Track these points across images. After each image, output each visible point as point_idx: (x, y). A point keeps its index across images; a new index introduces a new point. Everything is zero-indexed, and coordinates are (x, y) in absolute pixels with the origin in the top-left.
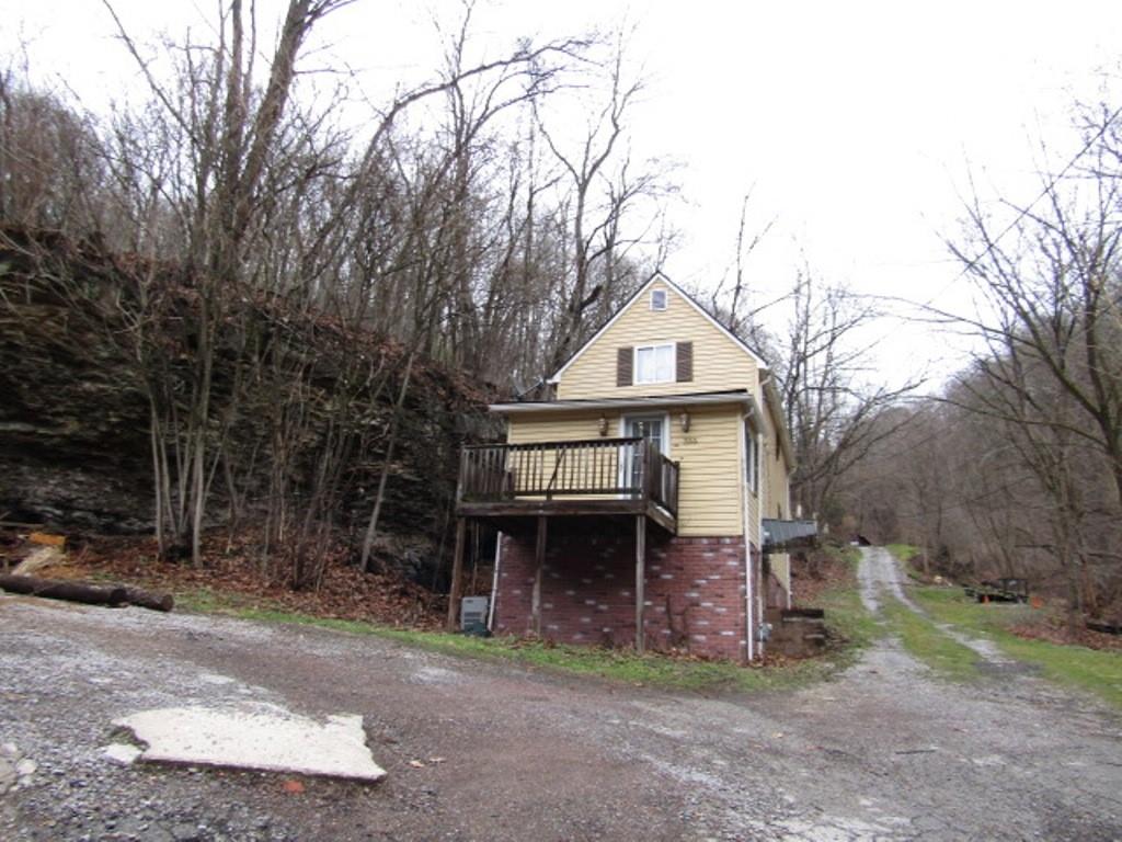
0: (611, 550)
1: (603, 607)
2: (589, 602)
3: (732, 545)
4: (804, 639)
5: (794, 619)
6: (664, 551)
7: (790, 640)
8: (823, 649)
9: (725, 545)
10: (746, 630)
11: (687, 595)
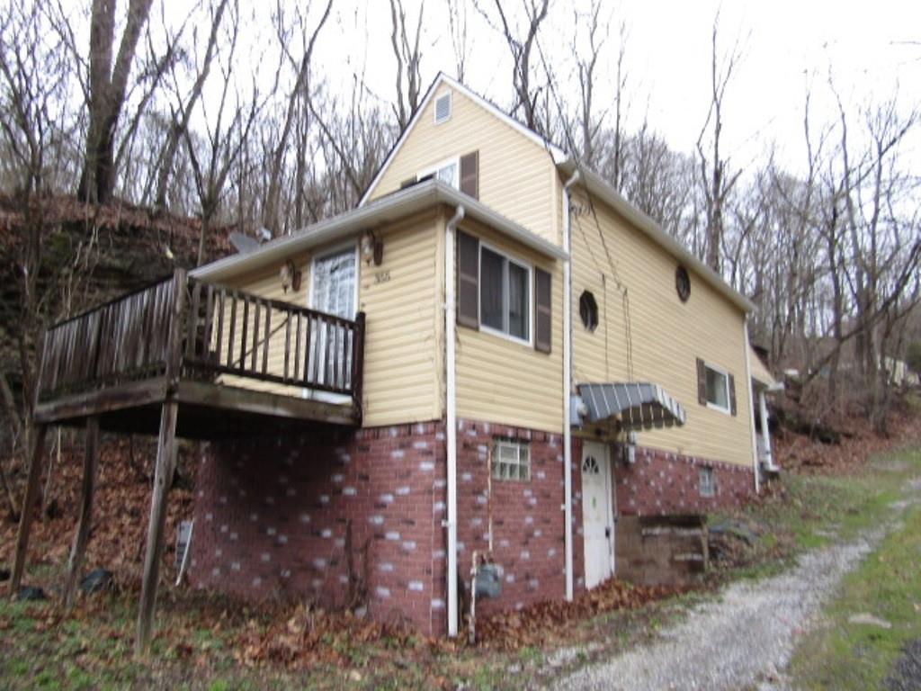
0: (295, 454)
1: (283, 539)
2: (271, 531)
3: (428, 435)
4: (672, 562)
5: (657, 531)
6: (348, 452)
7: (652, 561)
8: (700, 577)
9: (418, 436)
10: (444, 581)
11: (371, 520)
